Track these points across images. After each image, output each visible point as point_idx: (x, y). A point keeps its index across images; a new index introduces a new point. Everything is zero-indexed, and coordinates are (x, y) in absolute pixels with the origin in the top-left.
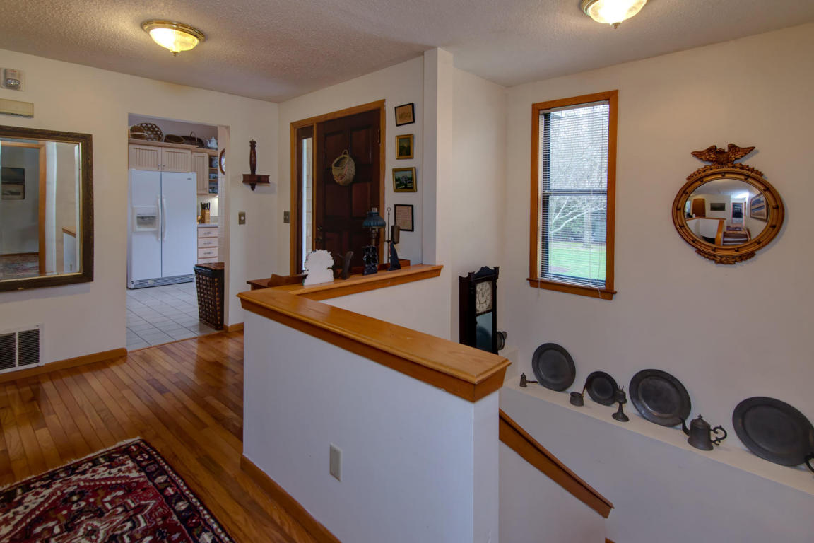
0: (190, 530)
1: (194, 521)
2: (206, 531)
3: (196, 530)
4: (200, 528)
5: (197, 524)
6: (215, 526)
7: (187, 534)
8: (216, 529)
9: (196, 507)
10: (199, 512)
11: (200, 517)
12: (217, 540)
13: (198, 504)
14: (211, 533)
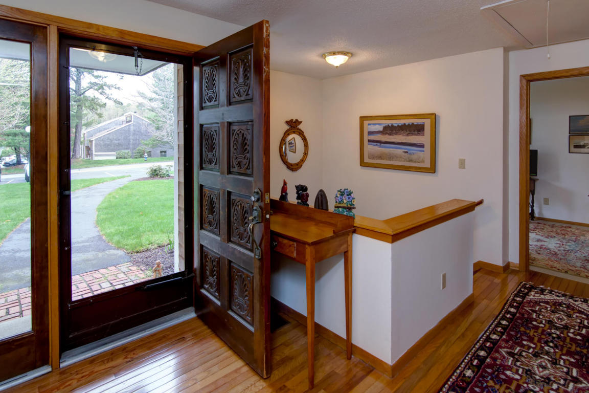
0: (468, 383)
1: (461, 384)
2: (464, 375)
3: (466, 381)
4: (464, 379)
5: (462, 381)
6: (458, 371)
7: (472, 384)
8: (460, 370)
9: (450, 387)
10: (453, 383)
11: (457, 381)
12: (467, 367)
13: (446, 386)
14: (465, 372)
